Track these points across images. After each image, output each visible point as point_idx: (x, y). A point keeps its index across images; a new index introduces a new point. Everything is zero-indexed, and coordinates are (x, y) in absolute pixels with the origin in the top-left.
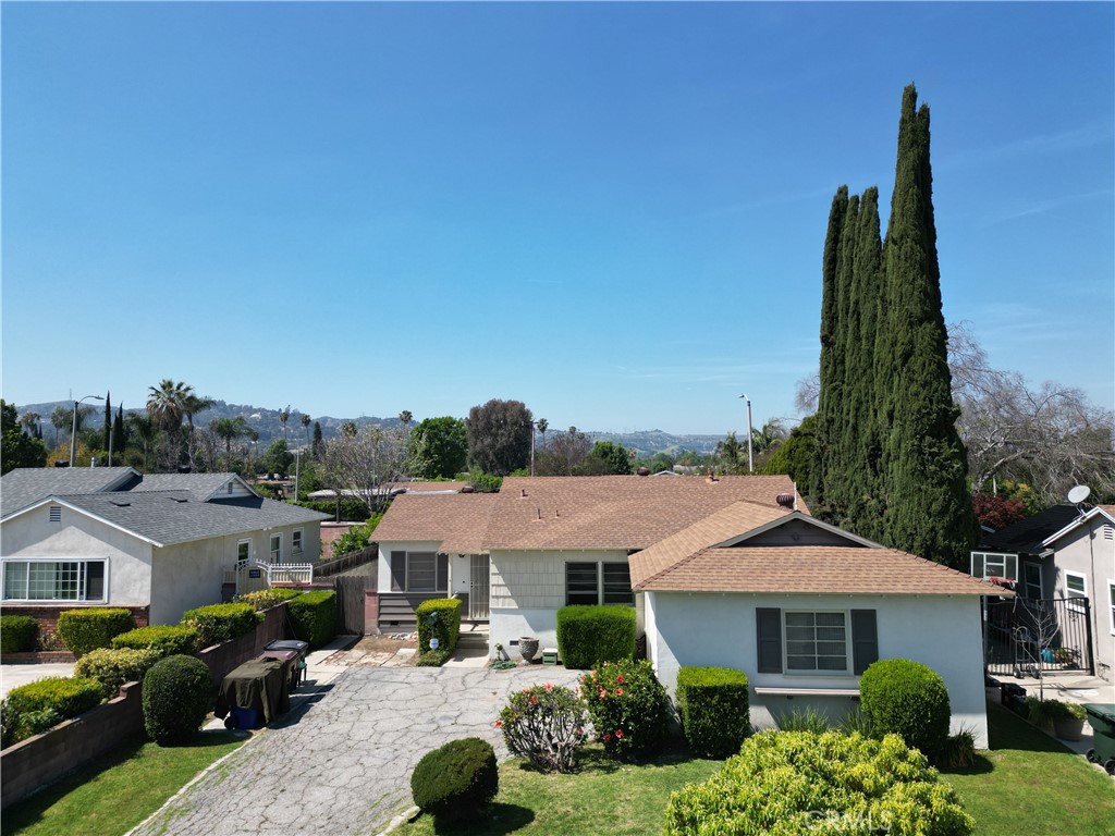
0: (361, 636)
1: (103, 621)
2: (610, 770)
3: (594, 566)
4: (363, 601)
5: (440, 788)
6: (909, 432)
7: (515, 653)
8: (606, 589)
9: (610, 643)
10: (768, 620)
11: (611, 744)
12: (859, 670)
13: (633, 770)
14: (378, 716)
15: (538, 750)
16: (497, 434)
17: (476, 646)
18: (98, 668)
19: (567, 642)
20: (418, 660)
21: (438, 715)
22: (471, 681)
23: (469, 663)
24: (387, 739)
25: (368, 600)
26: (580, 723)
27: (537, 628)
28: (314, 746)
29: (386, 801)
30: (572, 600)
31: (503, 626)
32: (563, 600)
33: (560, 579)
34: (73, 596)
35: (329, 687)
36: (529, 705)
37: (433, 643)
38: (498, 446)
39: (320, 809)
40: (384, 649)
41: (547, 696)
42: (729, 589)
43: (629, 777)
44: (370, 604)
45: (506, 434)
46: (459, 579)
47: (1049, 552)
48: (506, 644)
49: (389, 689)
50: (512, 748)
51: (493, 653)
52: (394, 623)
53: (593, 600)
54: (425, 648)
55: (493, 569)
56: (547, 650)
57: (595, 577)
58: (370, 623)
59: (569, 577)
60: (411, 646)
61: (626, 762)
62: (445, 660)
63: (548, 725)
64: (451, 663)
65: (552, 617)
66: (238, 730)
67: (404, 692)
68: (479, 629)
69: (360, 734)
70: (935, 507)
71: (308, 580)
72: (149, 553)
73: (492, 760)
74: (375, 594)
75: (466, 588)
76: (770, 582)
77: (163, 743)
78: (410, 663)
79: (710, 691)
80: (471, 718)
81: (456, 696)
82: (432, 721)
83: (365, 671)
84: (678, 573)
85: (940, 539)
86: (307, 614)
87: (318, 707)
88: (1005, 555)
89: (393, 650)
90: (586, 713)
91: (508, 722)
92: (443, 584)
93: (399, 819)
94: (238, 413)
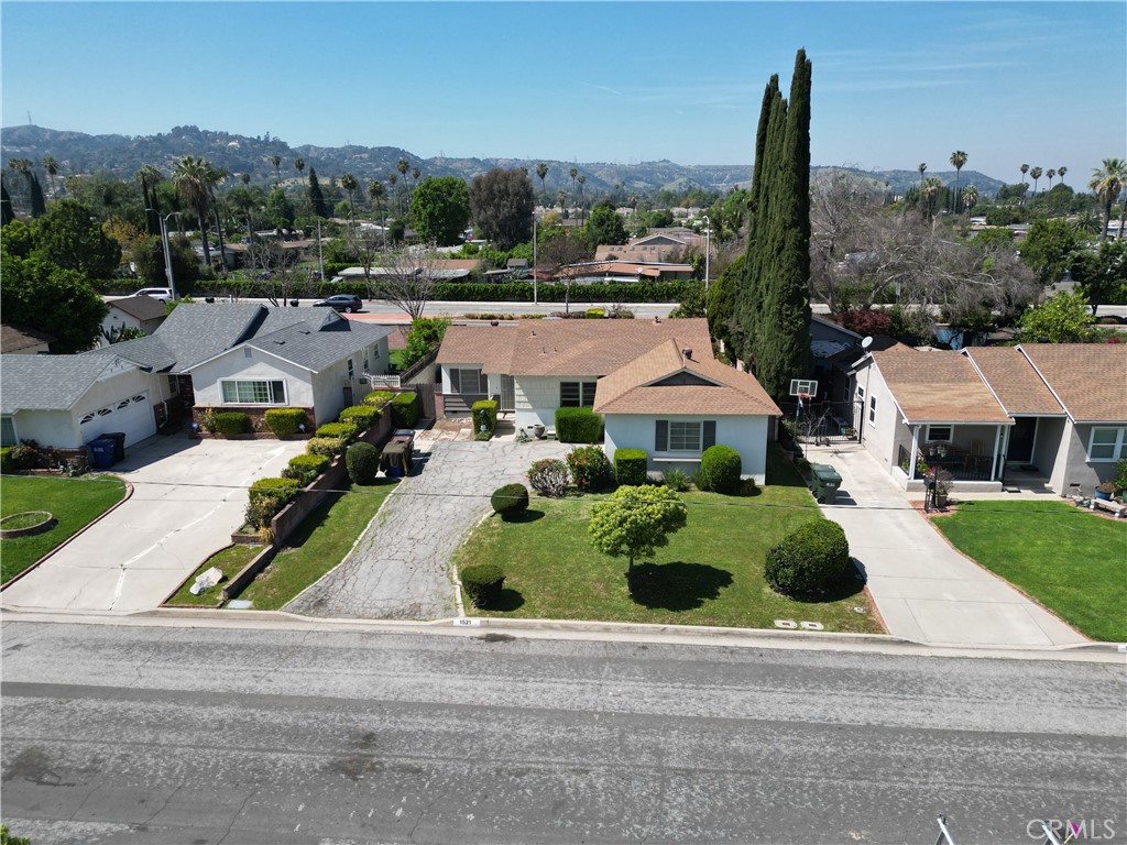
0: (434, 421)
1: (292, 417)
2: (579, 496)
3: (577, 384)
4: (433, 398)
5: (504, 504)
6: (776, 300)
7: (531, 433)
8: (584, 397)
9: (585, 430)
10: (661, 425)
11: (580, 484)
12: (705, 449)
13: (590, 496)
14: (462, 470)
15: (546, 487)
16: (499, 205)
17: (506, 428)
18: (320, 448)
19: (561, 430)
20: (475, 437)
21: (493, 470)
22: (507, 450)
23: (505, 439)
24: (470, 482)
25: (437, 398)
26: (565, 476)
27: (545, 421)
28: (435, 485)
29: (478, 509)
30: (564, 404)
31: (524, 417)
32: (558, 404)
33: (557, 391)
34: (267, 401)
35: (429, 454)
36: (542, 468)
37: (483, 427)
38: (501, 217)
39: (450, 512)
40: (453, 429)
41: (550, 464)
42: (642, 412)
43: (589, 501)
44: (438, 401)
45: (508, 204)
46: (494, 387)
47: (854, 371)
48: (525, 428)
49: (463, 455)
50: (534, 487)
51: (517, 433)
52: (454, 412)
53: (577, 404)
54: (477, 430)
55: (516, 386)
56: (549, 432)
57: (578, 391)
58: (439, 411)
59: (562, 391)
60: (468, 427)
61: (587, 492)
62: (490, 437)
63: (551, 477)
64: (494, 439)
66: (392, 478)
67: (472, 457)
68: (509, 417)
69: (456, 479)
70: (785, 347)
71: (398, 386)
72: (309, 377)
73: (526, 492)
74: (441, 395)
75: (499, 392)
76: (663, 408)
77: (360, 484)
78: (470, 438)
79: (628, 461)
80: (511, 471)
81: (500, 459)
82: (491, 473)
83: (446, 444)
84: (618, 403)
85: (786, 366)
86: (404, 409)
87: (428, 465)
88: (810, 382)
89: (457, 429)
90: (569, 471)
91: (531, 474)
92: (485, 389)
93: (486, 516)
94: (214, 141)
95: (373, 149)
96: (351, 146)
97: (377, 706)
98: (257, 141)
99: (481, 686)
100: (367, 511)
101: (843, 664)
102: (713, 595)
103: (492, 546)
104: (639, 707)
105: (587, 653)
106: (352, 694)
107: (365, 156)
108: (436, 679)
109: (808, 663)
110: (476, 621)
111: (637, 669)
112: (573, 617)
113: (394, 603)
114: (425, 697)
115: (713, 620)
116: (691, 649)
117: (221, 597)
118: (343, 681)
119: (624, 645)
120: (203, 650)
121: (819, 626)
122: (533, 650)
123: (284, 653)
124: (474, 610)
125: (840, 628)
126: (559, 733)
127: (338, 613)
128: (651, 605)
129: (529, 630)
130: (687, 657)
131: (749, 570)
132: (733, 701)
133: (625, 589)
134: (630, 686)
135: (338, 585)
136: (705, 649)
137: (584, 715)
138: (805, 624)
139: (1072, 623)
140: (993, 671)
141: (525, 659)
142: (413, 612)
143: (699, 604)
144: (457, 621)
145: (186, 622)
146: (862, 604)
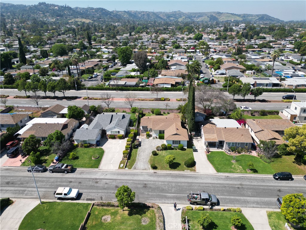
0: (140, 134)
1: (121, 136)
3: (161, 130)
5: (153, 153)
7: (155, 137)
8: (162, 133)
10: (173, 141)
11: (163, 149)
12: (179, 144)
13: (164, 151)
14: (146, 145)
15: (158, 150)
17: (151, 136)
18: (128, 144)
19: (159, 137)
23: (151, 138)
27: (157, 136)
30: (160, 133)
31: (154, 135)
34: (117, 134)
35: (141, 142)
36: (158, 147)
39: (146, 154)
42: (171, 140)
49: (146, 142)
51: (153, 137)
52: (143, 133)
54: (147, 137)
55: (153, 131)
58: (141, 132)
59: (159, 131)
62: (149, 137)
65: (158, 134)
66: (137, 148)
68: (151, 134)
71: (134, 128)
72: (123, 130)
74: (141, 130)
77: (134, 148)
79: (169, 146)
81: (151, 143)
83: (143, 139)
84: (168, 138)
86: (136, 133)
87: (142, 144)
88: (194, 132)
89: (144, 136)
91: (156, 148)
93: (151, 155)
94: (51, 7)
95: (96, 8)
96: (89, 8)
97: (145, 181)
98: (63, 7)
99: (155, 179)
100: (136, 154)
101: (191, 175)
102: (178, 167)
103: (153, 160)
104: (170, 181)
105: (165, 174)
106: (142, 180)
107: (94, 11)
108: (150, 178)
109: (187, 175)
110: (153, 171)
111: (170, 176)
112: (163, 170)
113: (143, 168)
114: (150, 180)
115: (178, 170)
116: (175, 174)
117: (124, 168)
118: (141, 178)
119: (169, 173)
120: (126, 174)
121: (189, 171)
122: (159, 174)
123: (134, 175)
124: (152, 169)
125: (191, 171)
126: (163, 183)
127: (137, 169)
128: (172, 168)
129: (158, 171)
130: (175, 175)
131: (182, 163)
132: (179, 180)
133: (169, 166)
134: (169, 178)
135: (136, 166)
136: (177, 174)
137: (165, 182)
138: (188, 171)
139: (216, 170)
140: (205, 176)
141: (158, 175)
142: (146, 169)
143: (177, 168)
144: (151, 171)
145: (122, 171)
146: (195, 168)
